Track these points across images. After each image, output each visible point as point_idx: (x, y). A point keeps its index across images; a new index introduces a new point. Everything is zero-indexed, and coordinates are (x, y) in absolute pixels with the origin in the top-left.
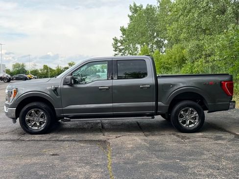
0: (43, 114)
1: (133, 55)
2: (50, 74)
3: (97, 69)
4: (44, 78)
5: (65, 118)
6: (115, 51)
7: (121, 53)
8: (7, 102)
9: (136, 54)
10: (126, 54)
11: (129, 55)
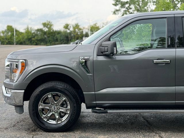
0: (65, 101)
1: (141, 11)
2: (16, 39)
3: (84, 33)
4: (7, 44)
5: (97, 108)
6: (116, 5)
7: (124, 9)
8: (7, 81)
9: (145, 11)
10: (131, 11)
11: (136, 12)
